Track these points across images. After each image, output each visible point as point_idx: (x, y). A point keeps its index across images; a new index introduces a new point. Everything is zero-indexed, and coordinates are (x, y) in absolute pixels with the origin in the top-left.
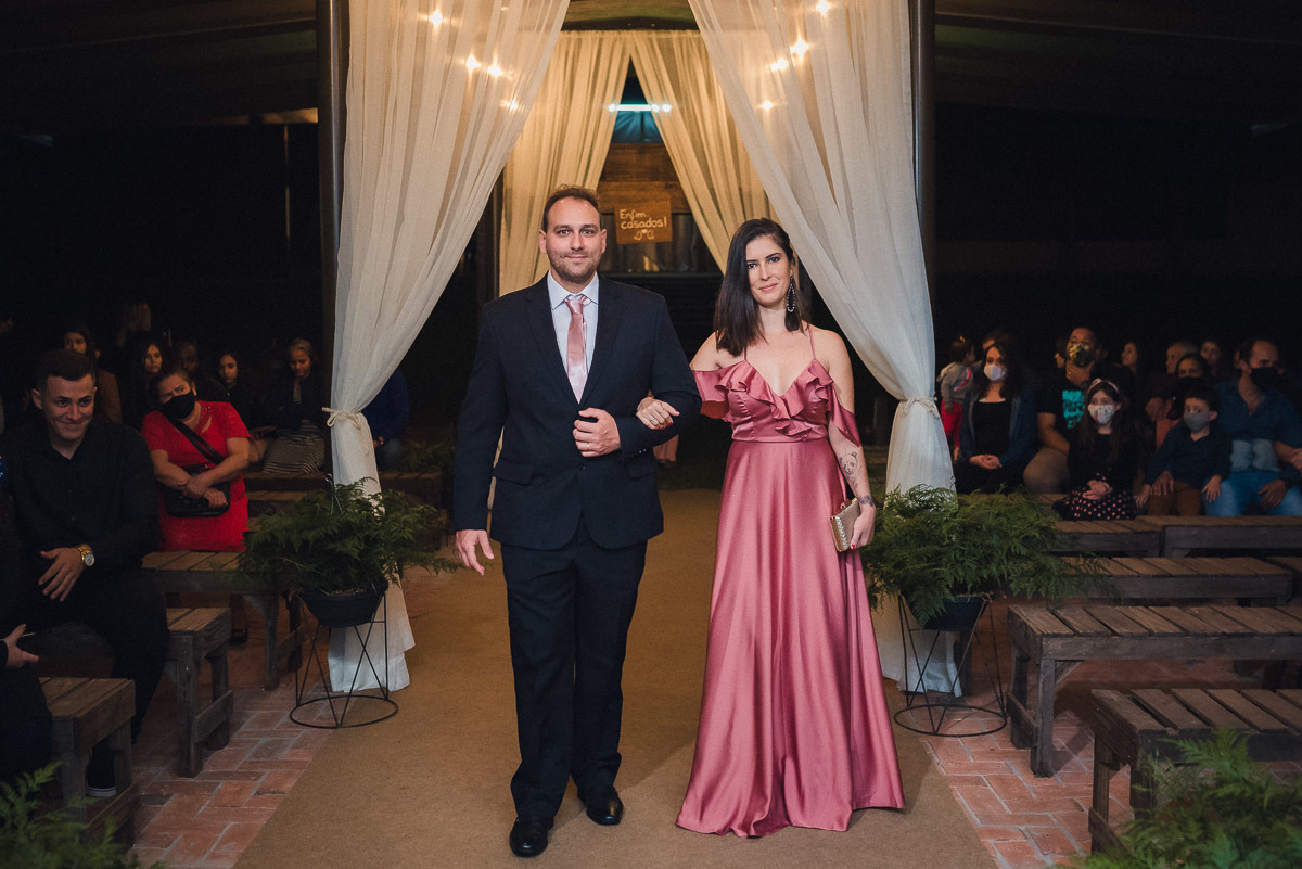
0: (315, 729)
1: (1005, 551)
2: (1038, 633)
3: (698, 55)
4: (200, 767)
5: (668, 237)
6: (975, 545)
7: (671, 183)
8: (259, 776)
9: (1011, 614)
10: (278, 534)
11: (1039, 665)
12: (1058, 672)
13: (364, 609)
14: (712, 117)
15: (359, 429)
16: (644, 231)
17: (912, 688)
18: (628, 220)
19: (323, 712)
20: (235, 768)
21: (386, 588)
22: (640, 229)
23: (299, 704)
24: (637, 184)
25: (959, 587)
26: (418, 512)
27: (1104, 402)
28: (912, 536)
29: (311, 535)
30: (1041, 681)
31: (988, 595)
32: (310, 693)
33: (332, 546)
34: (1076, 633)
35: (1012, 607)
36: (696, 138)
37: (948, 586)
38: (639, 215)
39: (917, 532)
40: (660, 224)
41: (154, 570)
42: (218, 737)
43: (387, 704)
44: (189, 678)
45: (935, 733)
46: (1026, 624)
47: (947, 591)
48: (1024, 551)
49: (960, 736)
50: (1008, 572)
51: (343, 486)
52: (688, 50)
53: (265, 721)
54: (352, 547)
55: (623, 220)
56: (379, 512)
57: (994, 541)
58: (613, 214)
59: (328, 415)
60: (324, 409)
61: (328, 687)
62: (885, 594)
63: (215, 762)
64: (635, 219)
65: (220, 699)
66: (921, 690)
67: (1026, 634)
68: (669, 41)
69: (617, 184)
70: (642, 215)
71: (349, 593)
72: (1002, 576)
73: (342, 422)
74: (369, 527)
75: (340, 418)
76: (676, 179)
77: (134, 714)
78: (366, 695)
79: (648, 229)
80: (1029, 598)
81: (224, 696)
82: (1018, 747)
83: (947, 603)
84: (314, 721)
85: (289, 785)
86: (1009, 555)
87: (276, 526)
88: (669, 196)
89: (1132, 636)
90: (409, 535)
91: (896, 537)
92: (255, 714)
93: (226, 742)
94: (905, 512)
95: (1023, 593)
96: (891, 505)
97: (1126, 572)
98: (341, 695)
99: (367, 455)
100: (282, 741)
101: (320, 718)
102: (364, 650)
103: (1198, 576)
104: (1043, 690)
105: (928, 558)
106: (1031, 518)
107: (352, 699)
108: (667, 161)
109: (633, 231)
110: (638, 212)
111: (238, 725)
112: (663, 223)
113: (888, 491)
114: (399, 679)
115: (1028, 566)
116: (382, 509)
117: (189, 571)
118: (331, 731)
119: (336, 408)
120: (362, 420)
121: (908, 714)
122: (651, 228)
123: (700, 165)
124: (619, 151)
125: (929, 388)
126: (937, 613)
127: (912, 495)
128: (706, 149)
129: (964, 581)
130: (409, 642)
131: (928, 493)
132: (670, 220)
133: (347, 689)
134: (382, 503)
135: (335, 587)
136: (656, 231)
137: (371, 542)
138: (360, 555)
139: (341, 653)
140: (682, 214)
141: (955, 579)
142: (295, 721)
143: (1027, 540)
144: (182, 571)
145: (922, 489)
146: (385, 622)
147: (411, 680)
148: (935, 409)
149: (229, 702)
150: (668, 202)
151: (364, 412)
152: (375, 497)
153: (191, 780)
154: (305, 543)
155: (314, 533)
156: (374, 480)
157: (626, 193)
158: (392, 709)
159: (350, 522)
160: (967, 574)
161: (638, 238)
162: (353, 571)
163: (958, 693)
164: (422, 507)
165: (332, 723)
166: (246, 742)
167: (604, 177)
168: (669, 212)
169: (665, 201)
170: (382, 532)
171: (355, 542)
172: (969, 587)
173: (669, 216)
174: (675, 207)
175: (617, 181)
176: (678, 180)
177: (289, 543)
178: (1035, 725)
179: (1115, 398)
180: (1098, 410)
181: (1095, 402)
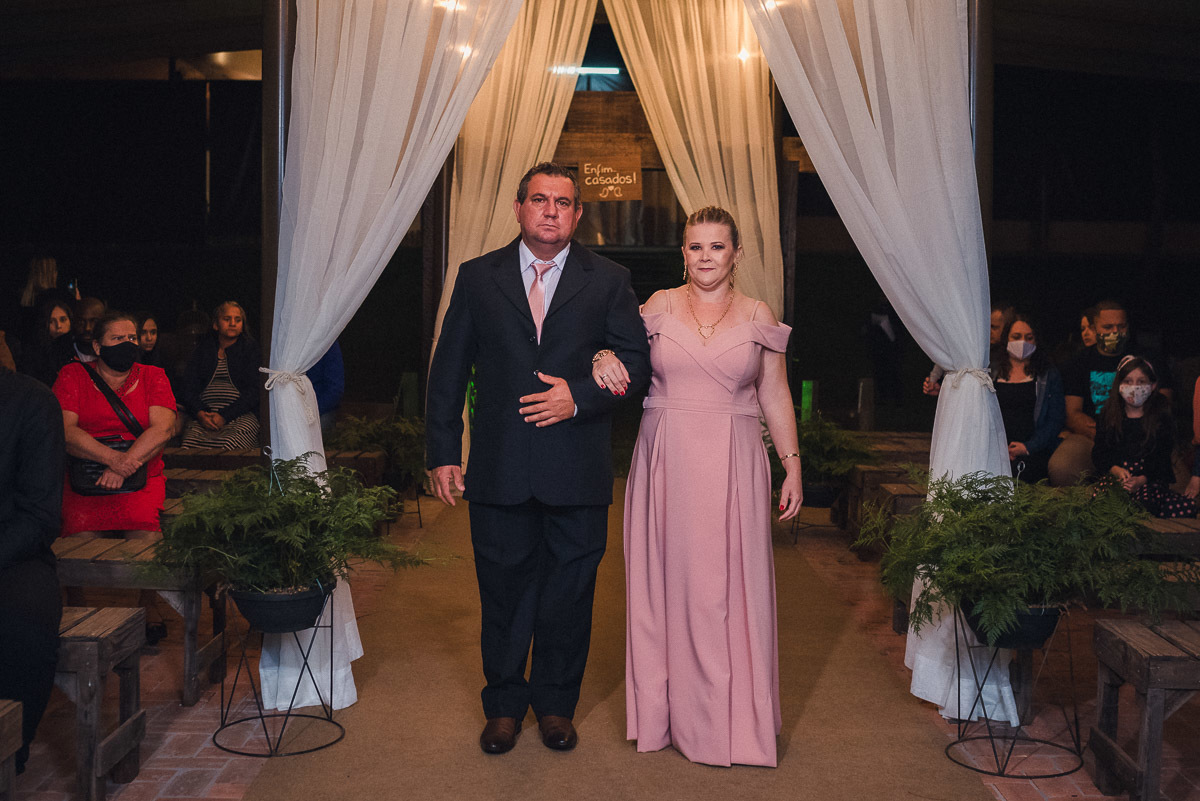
0: (243, 758)
1: (1091, 554)
2: (1143, 655)
5: (638, 195)
6: (1051, 545)
7: (640, 135)
9: (1098, 631)
10: (206, 518)
11: (1145, 695)
12: (1168, 705)
13: (307, 612)
14: (689, 64)
15: (303, 393)
16: (611, 188)
17: (964, 716)
18: (593, 175)
19: (252, 736)
21: (334, 586)
22: (607, 185)
23: (223, 726)
24: (602, 135)
25: (1035, 596)
26: (375, 495)
27: (1140, 382)
28: (975, 533)
29: (246, 520)
30: (1147, 716)
31: (1065, 606)
32: (238, 710)
33: (270, 533)
35: (1100, 622)
36: (672, 85)
37: (1021, 595)
38: (604, 170)
39: (981, 527)
40: (629, 180)
42: (126, 766)
43: (330, 727)
44: (92, 696)
45: (1001, 774)
46: (1124, 643)
47: (1020, 601)
48: (1114, 554)
49: (1031, 778)
50: (1094, 578)
51: (283, 461)
53: (183, 746)
54: (296, 534)
55: (588, 176)
56: (325, 493)
57: (1075, 539)
58: (576, 169)
59: (266, 376)
60: (262, 370)
61: (260, 704)
62: (943, 603)
64: (600, 175)
65: (129, 721)
66: (974, 718)
67: (1125, 658)
69: (583, 135)
70: (608, 170)
71: (290, 591)
72: (1087, 582)
73: (283, 385)
74: (316, 512)
75: (280, 380)
76: (648, 130)
77: (21, 746)
78: (305, 714)
79: (615, 186)
80: (1124, 610)
81: (134, 717)
82: (1105, 794)
83: (1020, 615)
84: (242, 747)
86: (1097, 558)
87: (203, 509)
88: (639, 149)
90: (365, 522)
91: (957, 534)
92: (171, 736)
93: (134, 773)
94: (957, 504)
95: (1116, 604)
96: (940, 495)
98: (275, 714)
99: (312, 426)
100: (204, 772)
101: (250, 743)
102: (306, 663)
104: (1149, 725)
105: (997, 560)
106: (1122, 513)
107: (290, 719)
109: (599, 187)
110: (605, 167)
111: (152, 750)
112: (632, 179)
114: (344, 696)
115: (1121, 572)
116: (329, 490)
118: (265, 760)
119: (276, 369)
120: (307, 383)
121: (962, 748)
122: (619, 184)
124: (586, 100)
125: (982, 358)
126: (1008, 625)
127: (965, 484)
128: (682, 99)
129: (1041, 589)
130: (358, 652)
131: (987, 482)
132: (641, 178)
133: (283, 705)
134: (330, 483)
135: (274, 584)
136: (625, 187)
137: (318, 529)
138: (305, 546)
139: (277, 661)
140: (654, 172)
141: (1030, 587)
142: (220, 747)
144: (85, 561)
145: (980, 476)
146: (332, 626)
147: (359, 696)
149: (138, 728)
150: (638, 157)
152: (321, 475)
154: (238, 530)
155: (249, 517)
156: (319, 454)
157: (591, 146)
158: (337, 733)
159: (292, 505)
160: (1044, 580)
161: (603, 196)
162: (294, 565)
163: (1015, 722)
164: (379, 488)
165: (265, 753)
166: (160, 773)
167: (566, 128)
168: (640, 167)
169: (635, 156)
170: (332, 518)
171: (299, 529)
172: (1047, 596)
173: (640, 171)
174: (646, 163)
175: (582, 132)
176: (650, 132)
177: (218, 529)
178: (1139, 769)
179: (1151, 377)
180: (1135, 390)
181: (1129, 382)
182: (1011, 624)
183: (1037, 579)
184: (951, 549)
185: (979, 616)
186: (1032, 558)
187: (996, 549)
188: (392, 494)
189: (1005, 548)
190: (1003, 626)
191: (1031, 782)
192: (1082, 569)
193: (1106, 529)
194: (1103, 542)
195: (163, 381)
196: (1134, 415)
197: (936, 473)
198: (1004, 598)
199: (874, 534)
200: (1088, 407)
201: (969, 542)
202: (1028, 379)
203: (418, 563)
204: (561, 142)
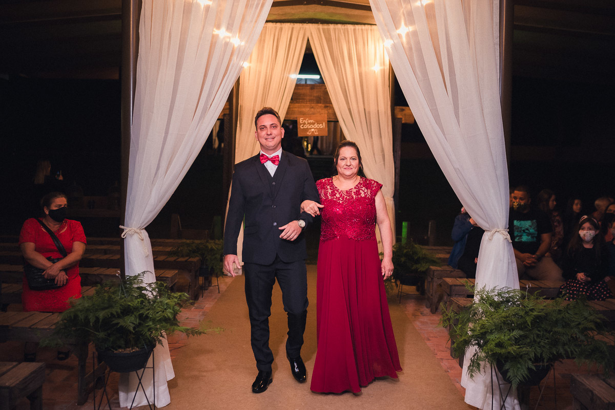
1: (569, 337)
3: (343, 37)
5: (325, 133)
7: (328, 105)
10: (79, 314)
14: (350, 72)
15: (143, 240)
16: (313, 130)
18: (305, 124)
21: (154, 346)
22: (311, 129)
24: (309, 105)
25: (538, 359)
26: (176, 298)
27: (589, 229)
28: (505, 324)
29: (101, 314)
33: (115, 321)
35: (574, 375)
36: (342, 82)
37: (530, 359)
38: (310, 121)
40: (321, 126)
41: (7, 326)
47: (530, 363)
50: (571, 352)
51: (130, 277)
52: (339, 36)
54: (129, 322)
55: (302, 124)
59: (123, 230)
60: (121, 227)
62: (487, 362)
64: (308, 123)
68: (329, 30)
69: (299, 105)
70: (312, 121)
71: (128, 351)
73: (131, 235)
74: (144, 307)
75: (130, 233)
76: (330, 102)
79: (315, 129)
83: (529, 369)
87: (80, 307)
88: (326, 112)
90: (170, 314)
91: (495, 324)
96: (482, 298)
99: (147, 257)
102: (140, 383)
106: (586, 314)
108: (326, 93)
109: (307, 130)
110: (310, 120)
112: (323, 126)
114: (163, 400)
116: (155, 293)
117: (30, 328)
119: (128, 226)
120: (145, 234)
122: (317, 128)
123: (343, 95)
124: (301, 88)
126: (523, 376)
127: (499, 295)
128: (347, 88)
129: (541, 356)
130: (171, 375)
131: (508, 292)
132: (327, 124)
133: (129, 406)
134: (154, 289)
135: (120, 347)
136: (319, 130)
137: (143, 318)
138: (134, 328)
140: (334, 122)
141: (535, 354)
145: (505, 289)
146: (153, 368)
147: (171, 400)
150: (326, 115)
151: (147, 229)
152: (150, 285)
154: (97, 320)
155: (104, 312)
156: (151, 272)
157: (304, 110)
159: (128, 306)
160: (543, 351)
161: (309, 134)
164: (179, 294)
167: (292, 101)
168: (326, 120)
169: (324, 115)
170: (151, 312)
171: (132, 318)
172: (545, 360)
173: (326, 122)
174: (330, 118)
175: (299, 103)
176: (331, 104)
180: (587, 233)
181: (584, 229)
182: (525, 376)
183: (539, 350)
184: (491, 333)
185: (507, 371)
186: (536, 338)
188: (187, 297)
189: (522, 333)
190: (520, 377)
192: (564, 344)
193: (578, 323)
194: (576, 330)
195: (80, 228)
196: (587, 246)
198: (521, 360)
199: (448, 322)
201: (501, 329)
203: (200, 333)
204: (289, 108)
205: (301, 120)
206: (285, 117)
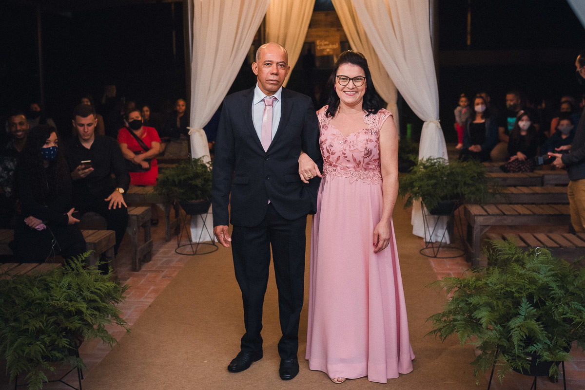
0: (185, 256)
2: (473, 214)
4: (140, 268)
5: (338, 52)
7: (339, 29)
8: (163, 271)
9: (466, 209)
10: (169, 177)
11: (474, 228)
12: (481, 230)
15: (202, 136)
16: (328, 50)
17: (428, 240)
18: (321, 45)
19: (188, 249)
20: (154, 269)
22: (326, 49)
23: (179, 247)
24: (324, 29)
25: (444, 197)
27: (527, 121)
29: (182, 178)
30: (475, 234)
31: (457, 201)
32: (183, 242)
33: (190, 182)
34: (489, 214)
35: (466, 206)
37: (440, 197)
39: (428, 175)
42: (147, 257)
43: (214, 247)
44: (135, 233)
45: (435, 257)
46: (470, 212)
50: (464, 191)
51: (195, 159)
53: (165, 253)
54: (199, 182)
55: (319, 45)
56: (210, 169)
57: (459, 178)
58: (313, 43)
59: (189, 130)
60: (188, 128)
61: (190, 240)
63: (146, 267)
64: (324, 45)
65: (147, 242)
66: (431, 241)
67: (470, 216)
69: (316, 29)
70: (326, 43)
71: (198, 201)
72: (462, 193)
73: (195, 133)
74: (205, 175)
75: (194, 131)
78: (205, 244)
80: (472, 200)
81: (149, 241)
84: (185, 253)
85: (174, 275)
86: (465, 183)
88: (338, 34)
89: (512, 215)
92: (162, 250)
93: (150, 260)
94: (425, 167)
97: (520, 192)
98: (195, 243)
100: (172, 259)
101: (187, 251)
102: (204, 224)
103: (550, 193)
109: (323, 50)
110: (325, 41)
111: (155, 254)
112: (336, 46)
113: (419, 160)
115: (473, 189)
116: (211, 168)
118: (192, 256)
119: (192, 127)
120: (203, 132)
121: (426, 250)
122: (331, 48)
124: (317, 15)
125: (436, 116)
126: (434, 207)
129: (447, 195)
132: (340, 45)
133: (198, 241)
134: (211, 165)
135: (193, 199)
136: (334, 50)
137: (206, 180)
138: (202, 186)
139: (196, 226)
140: (345, 43)
141: (443, 194)
142: (178, 253)
143: (472, 178)
144: (132, 194)
145: (432, 157)
148: (439, 125)
149: (151, 245)
150: (339, 37)
151: (204, 129)
152: (208, 163)
153: (137, 273)
154: (180, 181)
156: (208, 156)
157: (320, 33)
158: (216, 248)
159: (197, 173)
160: (448, 192)
161: (325, 53)
162: (199, 192)
163: (448, 242)
165: (192, 253)
166: (157, 260)
167: (310, 26)
168: (339, 41)
169: (337, 37)
171: (200, 180)
173: (339, 43)
174: (341, 40)
177: (174, 181)
178: (472, 251)
179: (530, 119)
180: (524, 124)
181: (523, 121)
182: (436, 206)
187: (433, 181)
191: (445, 259)
194: (468, 178)
195: (155, 132)
196: (523, 133)
197: (420, 158)
200: (507, 132)
201: (423, 179)
202: (483, 121)
204: (308, 33)
205: (318, 42)
206: (305, 40)
